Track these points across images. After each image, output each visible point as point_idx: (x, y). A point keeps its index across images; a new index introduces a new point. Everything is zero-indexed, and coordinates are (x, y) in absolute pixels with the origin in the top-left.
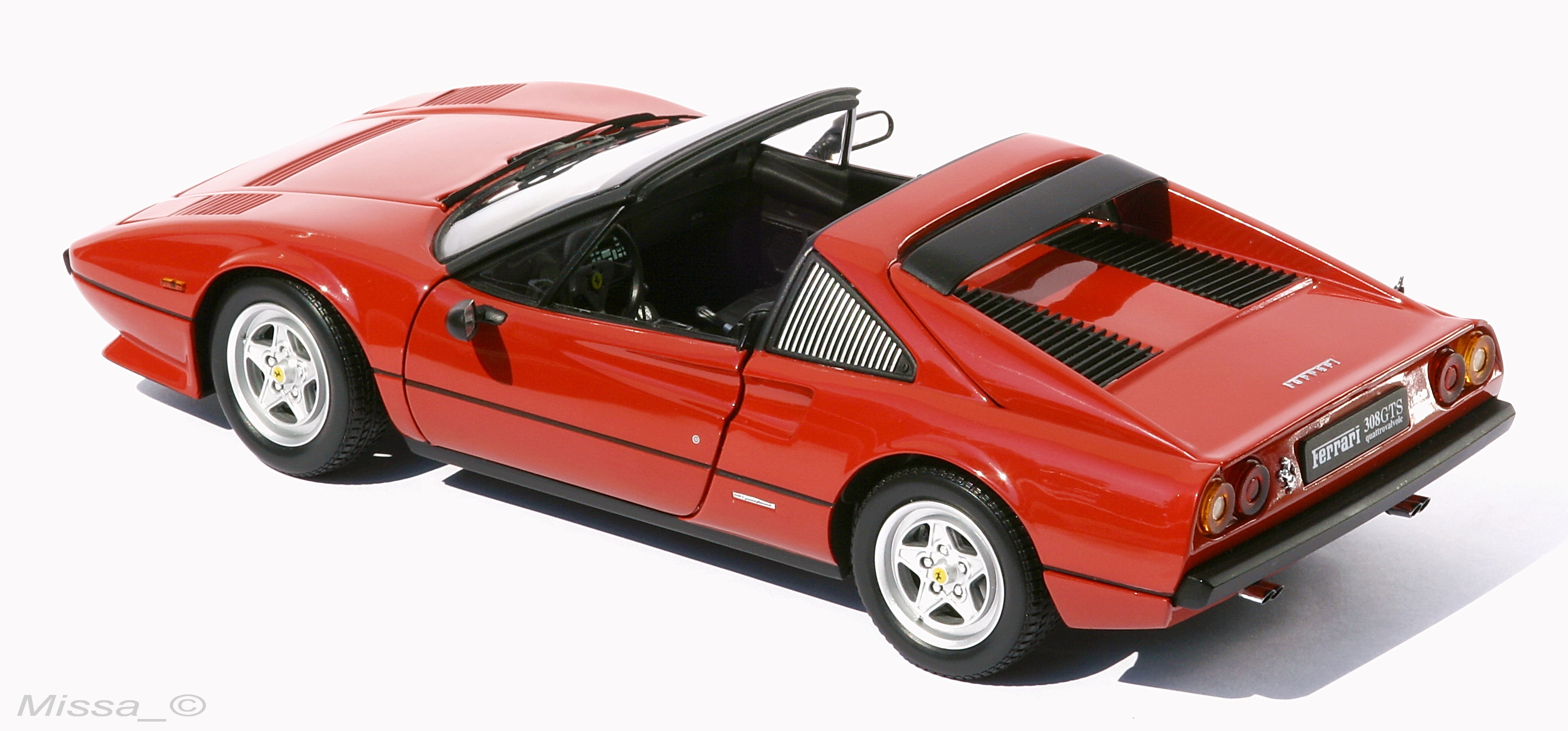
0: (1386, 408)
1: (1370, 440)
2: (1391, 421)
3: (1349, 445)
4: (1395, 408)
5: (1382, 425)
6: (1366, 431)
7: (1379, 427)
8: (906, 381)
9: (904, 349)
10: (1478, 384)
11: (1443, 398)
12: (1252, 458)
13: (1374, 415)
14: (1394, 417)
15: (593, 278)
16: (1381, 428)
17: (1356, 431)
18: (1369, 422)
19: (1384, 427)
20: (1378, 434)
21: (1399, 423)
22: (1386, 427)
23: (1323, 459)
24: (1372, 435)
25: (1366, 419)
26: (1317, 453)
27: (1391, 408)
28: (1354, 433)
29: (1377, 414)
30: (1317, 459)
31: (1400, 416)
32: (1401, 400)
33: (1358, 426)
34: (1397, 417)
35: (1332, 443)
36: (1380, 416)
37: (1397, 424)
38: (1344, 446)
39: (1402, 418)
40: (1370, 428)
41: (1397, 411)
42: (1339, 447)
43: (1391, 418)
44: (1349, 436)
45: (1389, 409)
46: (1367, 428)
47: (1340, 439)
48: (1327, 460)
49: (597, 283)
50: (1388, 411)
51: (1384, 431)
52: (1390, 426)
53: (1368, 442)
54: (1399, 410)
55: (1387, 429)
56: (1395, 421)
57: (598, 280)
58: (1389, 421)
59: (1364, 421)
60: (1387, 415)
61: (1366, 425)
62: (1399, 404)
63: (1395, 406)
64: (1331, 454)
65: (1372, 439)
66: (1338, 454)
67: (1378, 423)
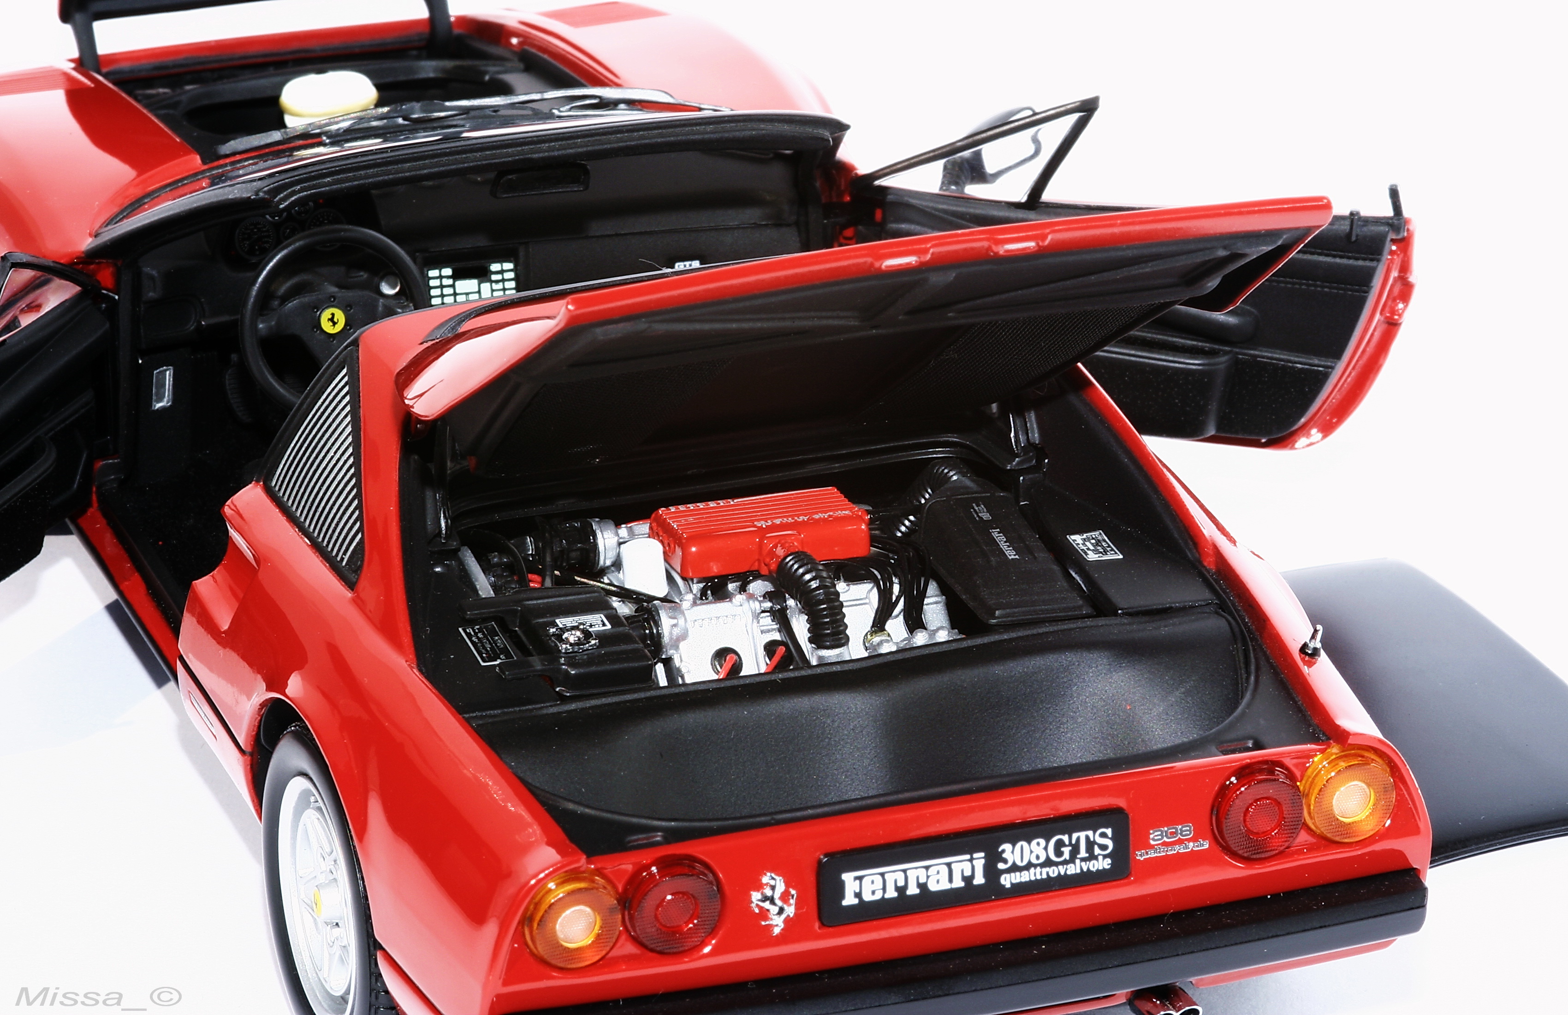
0: (1065, 838)
2: (1078, 861)
3: (951, 880)
7: (1042, 865)
8: (351, 585)
9: (363, 535)
10: (1346, 840)
11: (1234, 848)
12: (693, 859)
13: (1029, 843)
14: (1087, 855)
15: (326, 315)
16: (1047, 869)
17: (974, 862)
18: (1013, 852)
19: (1055, 868)
20: (1039, 877)
21: (1101, 868)
22: (1062, 870)
23: (873, 893)
24: (1021, 876)
25: (1007, 847)
26: (858, 882)
27: (1078, 839)
28: (969, 864)
29: (1038, 844)
30: (858, 891)
31: (1105, 857)
32: (1109, 832)
33: (982, 854)
34: (1096, 858)
35: (905, 871)
36: (1046, 848)
37: (1094, 870)
38: (938, 882)
39: (1109, 861)
40: (1014, 864)
41: (1096, 847)
42: (922, 881)
43: (1078, 856)
44: (953, 866)
45: (1074, 842)
46: (1005, 861)
47: (927, 868)
48: (886, 896)
49: (331, 324)
50: (1070, 844)
51: (1056, 874)
52: (1072, 870)
53: (1008, 886)
54: (1103, 847)
55: (1062, 873)
56: (1088, 863)
57: (335, 320)
58: (1072, 860)
59: (1000, 850)
60: (1066, 851)
61: (1004, 856)
62: (1104, 837)
63: (1092, 839)
64: (897, 889)
65: (1021, 883)
66: (917, 891)
67: (1038, 857)
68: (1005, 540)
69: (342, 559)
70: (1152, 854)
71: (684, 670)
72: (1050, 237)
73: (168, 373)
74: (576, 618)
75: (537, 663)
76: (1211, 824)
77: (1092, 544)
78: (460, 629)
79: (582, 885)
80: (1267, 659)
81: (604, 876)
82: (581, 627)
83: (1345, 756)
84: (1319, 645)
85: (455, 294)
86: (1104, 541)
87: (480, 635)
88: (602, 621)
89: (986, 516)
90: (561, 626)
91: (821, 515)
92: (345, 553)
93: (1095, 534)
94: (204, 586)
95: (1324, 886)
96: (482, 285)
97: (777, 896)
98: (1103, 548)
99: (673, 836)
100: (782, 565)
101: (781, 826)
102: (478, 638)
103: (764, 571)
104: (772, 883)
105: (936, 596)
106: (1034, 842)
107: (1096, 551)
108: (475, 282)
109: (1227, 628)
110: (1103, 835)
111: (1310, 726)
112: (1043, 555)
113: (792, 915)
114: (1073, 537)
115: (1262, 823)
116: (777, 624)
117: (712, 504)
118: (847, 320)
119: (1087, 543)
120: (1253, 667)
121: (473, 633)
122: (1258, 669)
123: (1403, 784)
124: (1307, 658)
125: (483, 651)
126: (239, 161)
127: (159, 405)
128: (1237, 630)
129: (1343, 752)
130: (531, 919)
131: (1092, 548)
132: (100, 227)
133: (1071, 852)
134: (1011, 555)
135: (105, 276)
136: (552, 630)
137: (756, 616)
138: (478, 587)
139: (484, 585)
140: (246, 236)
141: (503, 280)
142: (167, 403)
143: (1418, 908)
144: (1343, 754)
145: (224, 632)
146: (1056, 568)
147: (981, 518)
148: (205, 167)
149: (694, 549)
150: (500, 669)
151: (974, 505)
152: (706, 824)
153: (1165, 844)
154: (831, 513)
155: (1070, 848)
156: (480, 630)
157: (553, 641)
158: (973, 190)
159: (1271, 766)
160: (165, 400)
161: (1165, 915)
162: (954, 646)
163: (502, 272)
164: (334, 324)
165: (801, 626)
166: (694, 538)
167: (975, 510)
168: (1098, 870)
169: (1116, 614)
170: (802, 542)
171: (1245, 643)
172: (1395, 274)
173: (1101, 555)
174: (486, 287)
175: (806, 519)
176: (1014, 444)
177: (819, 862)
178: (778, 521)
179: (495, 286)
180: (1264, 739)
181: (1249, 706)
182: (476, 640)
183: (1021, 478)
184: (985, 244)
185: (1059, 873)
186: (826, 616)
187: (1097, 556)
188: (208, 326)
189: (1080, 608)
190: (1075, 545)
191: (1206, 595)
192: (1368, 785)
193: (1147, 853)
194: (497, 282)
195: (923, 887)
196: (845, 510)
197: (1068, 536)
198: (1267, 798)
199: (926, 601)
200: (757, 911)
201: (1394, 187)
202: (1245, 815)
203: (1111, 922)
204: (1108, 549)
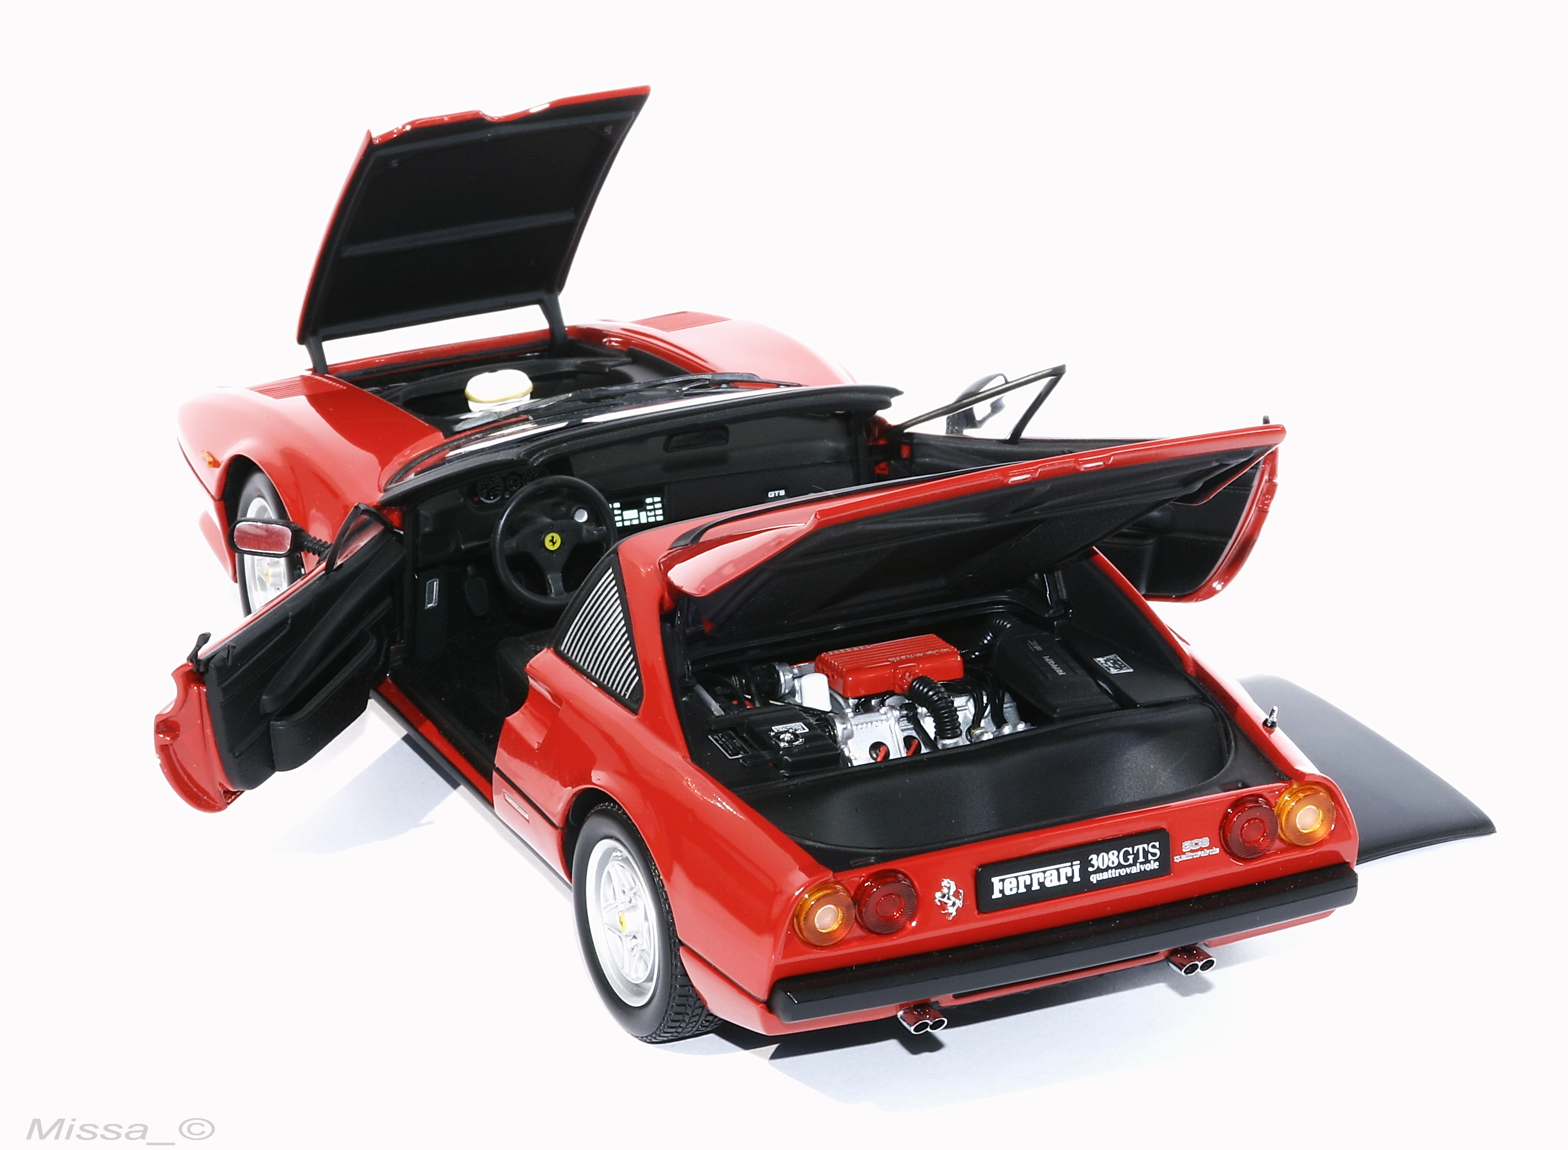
0: (1130, 849)
1: (1097, 881)
2: (1138, 864)
3: (1059, 880)
4: (1146, 853)
5: (1120, 866)
6: (1090, 869)
7: (1116, 868)
8: (635, 712)
9: (640, 678)
10: (1305, 845)
11: (1235, 851)
12: (897, 872)
13: (1108, 854)
14: (1144, 860)
15: (548, 538)
16: (1119, 870)
17: (1074, 867)
18: (1097, 860)
19: (1123, 869)
20: (1114, 876)
21: (1152, 868)
22: (1128, 870)
23: (1011, 890)
24: (1103, 876)
25: (1094, 857)
26: (1001, 883)
27: (1138, 850)
28: (1070, 868)
29: (1113, 854)
30: (1001, 889)
31: (1155, 861)
32: (1157, 844)
33: (1078, 862)
34: (1149, 862)
35: (1030, 875)
36: (1118, 857)
37: (1148, 869)
38: (1051, 881)
39: (1157, 863)
40: (1098, 867)
41: (1149, 855)
42: (1041, 880)
43: (1138, 861)
44: (1061, 870)
45: (1135, 852)
46: (1093, 866)
47: (1044, 872)
48: (1019, 892)
49: (551, 543)
50: (1133, 853)
51: (1124, 874)
52: (1135, 870)
53: (1095, 882)
54: (1154, 855)
55: (1129, 873)
56: (1144, 865)
57: (554, 541)
58: (1134, 864)
59: (1089, 858)
60: (1131, 858)
61: (1092, 862)
62: (1154, 848)
63: (1147, 850)
64: (1026, 886)
65: (1103, 880)
66: (1038, 888)
67: (1113, 863)
68: (1054, 663)
69: (625, 695)
70: (1184, 858)
71: (852, 758)
72: (1112, 458)
73: (435, 583)
74: (785, 726)
75: (767, 755)
76: (1220, 840)
77: (1112, 663)
78: (710, 737)
79: (828, 891)
80: (1240, 731)
81: (842, 885)
82: (791, 731)
83: (1301, 790)
84: (1275, 720)
85: (623, 520)
86: (1119, 661)
87: (723, 739)
88: (802, 727)
89: (1039, 648)
90: (776, 731)
91: (930, 652)
92: (627, 690)
93: (1112, 656)
94: (517, 720)
95: (1290, 876)
96: (641, 513)
97: (951, 893)
98: (1119, 665)
99: (882, 858)
100: (911, 687)
101: (950, 849)
102: (722, 741)
103: (897, 690)
104: (948, 885)
105: (1010, 702)
106: (1111, 853)
107: (1115, 668)
108: (636, 511)
109: (1211, 712)
110: (1154, 847)
111: (1277, 772)
112: (1080, 671)
113: (961, 906)
114: (1099, 659)
115: (1254, 834)
116: (912, 724)
117: (855, 649)
118: (974, 518)
119: (1108, 663)
120: (1232, 736)
121: (718, 739)
122: (1235, 737)
123: (1339, 807)
124: (1269, 729)
125: (729, 750)
126: (471, 435)
127: (430, 606)
128: (1217, 714)
129: (1301, 786)
130: (798, 916)
131: (1112, 665)
132: (386, 484)
133: (1133, 858)
134: (1061, 672)
135: (395, 517)
136: (772, 734)
137: (898, 721)
138: (713, 709)
139: (716, 708)
140: (484, 487)
141: (655, 509)
142: (435, 604)
143: (1353, 887)
144: (1301, 788)
145: (537, 749)
146: (1090, 679)
147: (1035, 649)
148: (448, 440)
149: (850, 679)
150: (743, 760)
151: (1029, 641)
152: (901, 850)
153: (1192, 851)
154: (937, 651)
155: (1133, 856)
156: (723, 737)
157: (774, 741)
158: (968, 432)
159: (1255, 797)
160: (434, 601)
161: (1192, 898)
162: (1028, 734)
163: (653, 504)
164: (554, 543)
165: (929, 725)
166: (850, 671)
167: (1030, 645)
168: (1151, 870)
169: (1136, 708)
170: (921, 670)
171: (1224, 722)
172: (1266, 477)
173: (1118, 670)
174: (643, 515)
175: (921, 655)
176: (1049, 600)
177: (977, 871)
178: (903, 657)
179: (649, 514)
180: (1249, 782)
181: (1234, 761)
182: (722, 743)
183: (1055, 623)
184: (1072, 464)
185: (1127, 873)
186: (947, 717)
187: (1116, 670)
188: (467, 549)
189: (1111, 704)
190: (1100, 664)
191: (1192, 692)
192: (1318, 807)
193: (1181, 858)
194: (650, 511)
195: (1042, 884)
196: (946, 648)
197: (1094, 659)
198: (1256, 819)
199: (1005, 706)
200: (939, 904)
201: (1266, 418)
202: (1241, 831)
203: (1159, 904)
204: (1123, 666)
